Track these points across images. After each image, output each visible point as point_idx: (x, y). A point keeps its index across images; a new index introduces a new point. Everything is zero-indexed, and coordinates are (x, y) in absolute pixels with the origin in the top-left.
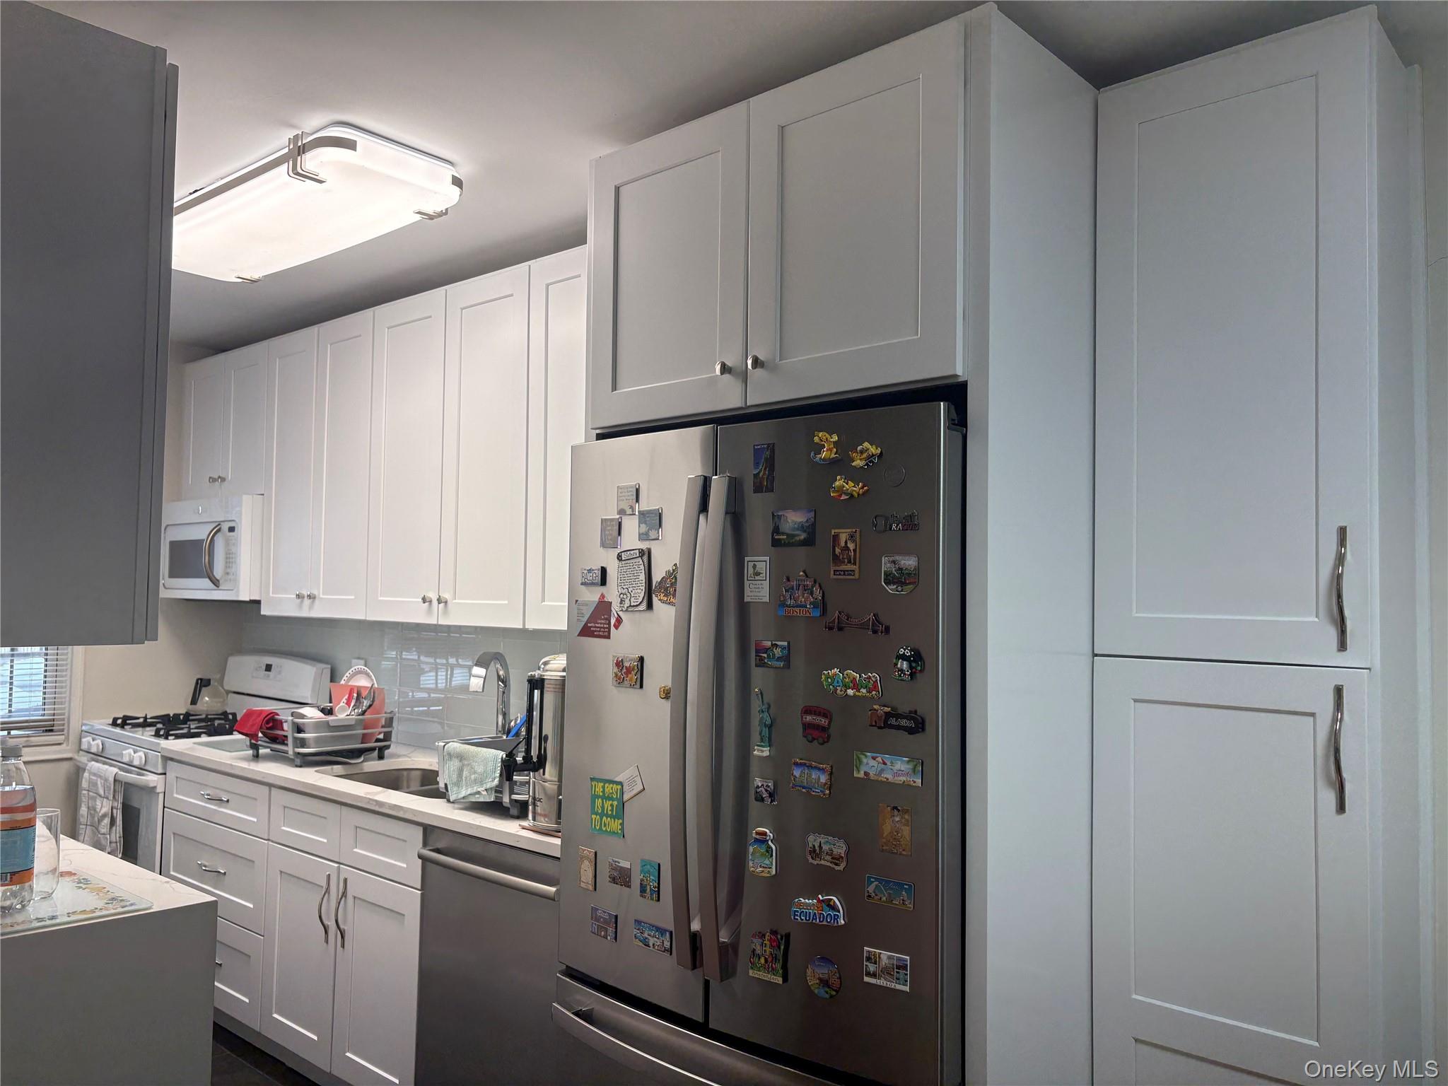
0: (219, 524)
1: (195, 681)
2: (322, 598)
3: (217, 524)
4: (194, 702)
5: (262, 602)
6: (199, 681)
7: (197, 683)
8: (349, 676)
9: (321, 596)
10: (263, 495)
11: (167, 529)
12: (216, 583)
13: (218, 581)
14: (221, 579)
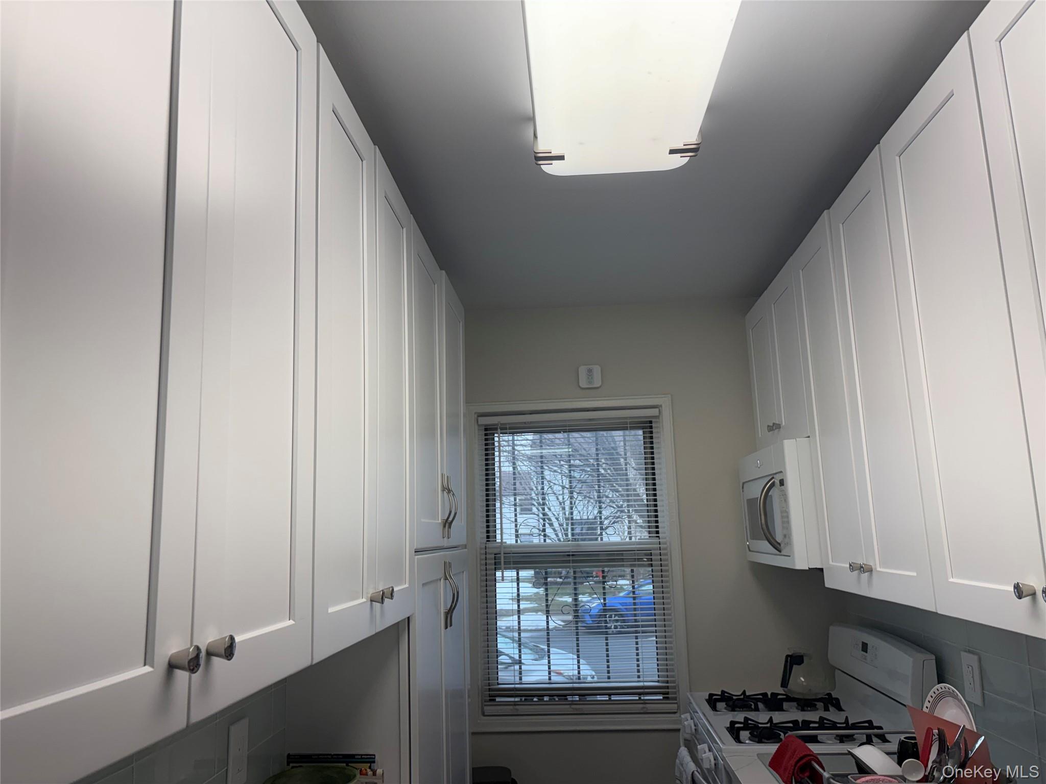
0: (773, 478)
1: (784, 658)
2: (879, 571)
3: (770, 477)
4: (784, 683)
5: (824, 570)
6: (789, 658)
7: (786, 661)
8: (931, 700)
9: (878, 569)
10: (809, 437)
11: (745, 486)
12: (777, 546)
13: (779, 544)
14: (782, 541)
